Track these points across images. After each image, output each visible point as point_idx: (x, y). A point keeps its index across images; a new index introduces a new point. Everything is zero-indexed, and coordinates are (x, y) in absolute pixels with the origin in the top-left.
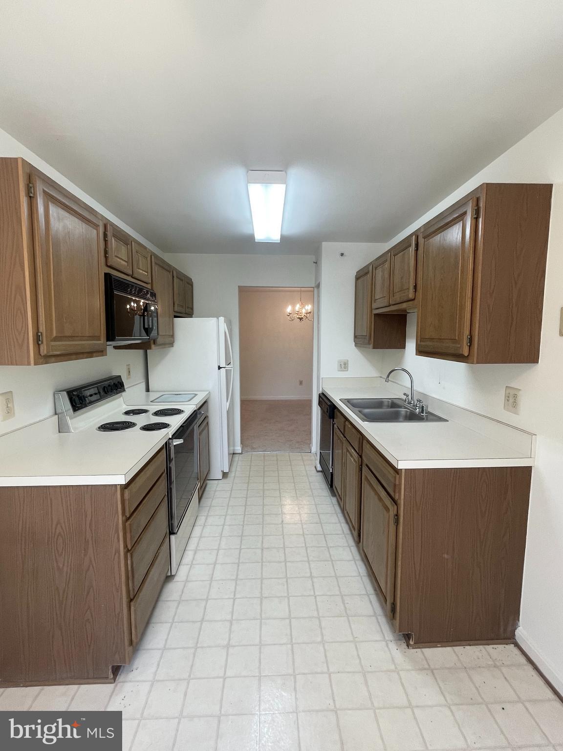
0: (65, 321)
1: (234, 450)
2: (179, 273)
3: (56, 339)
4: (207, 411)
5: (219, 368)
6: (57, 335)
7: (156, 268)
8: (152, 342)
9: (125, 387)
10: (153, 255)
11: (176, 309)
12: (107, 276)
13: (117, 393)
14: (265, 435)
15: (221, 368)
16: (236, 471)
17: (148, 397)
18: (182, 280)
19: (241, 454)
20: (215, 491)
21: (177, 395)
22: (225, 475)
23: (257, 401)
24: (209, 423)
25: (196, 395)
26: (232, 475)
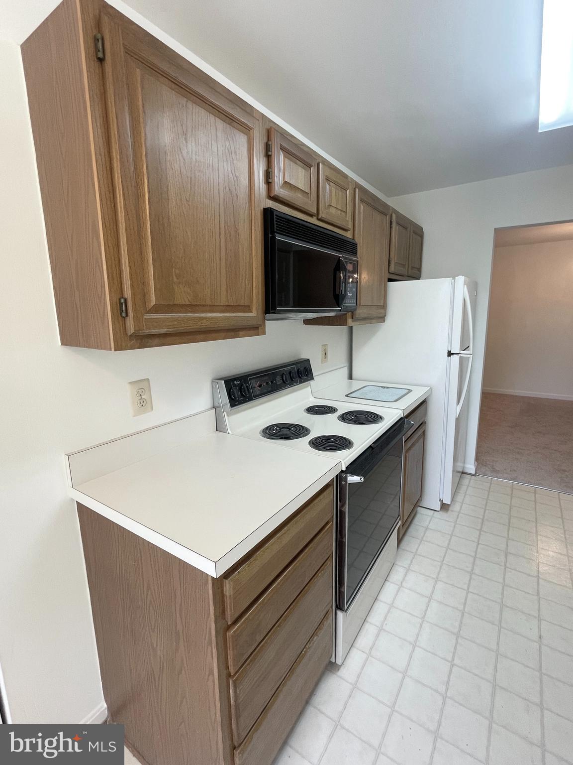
0: (175, 279)
1: (464, 468)
2: (400, 217)
3: (157, 309)
4: (425, 414)
5: (450, 354)
6: (158, 303)
7: (361, 208)
8: (349, 314)
9: (314, 374)
10: (357, 186)
11: (392, 269)
12: (268, 213)
13: (301, 382)
14: (518, 452)
15: (453, 354)
16: (462, 503)
17: (350, 386)
18: (406, 228)
19: (475, 475)
20: (427, 528)
21: (384, 388)
22: (444, 507)
23: (506, 396)
24: (426, 431)
25: (410, 391)
26: (456, 507)
